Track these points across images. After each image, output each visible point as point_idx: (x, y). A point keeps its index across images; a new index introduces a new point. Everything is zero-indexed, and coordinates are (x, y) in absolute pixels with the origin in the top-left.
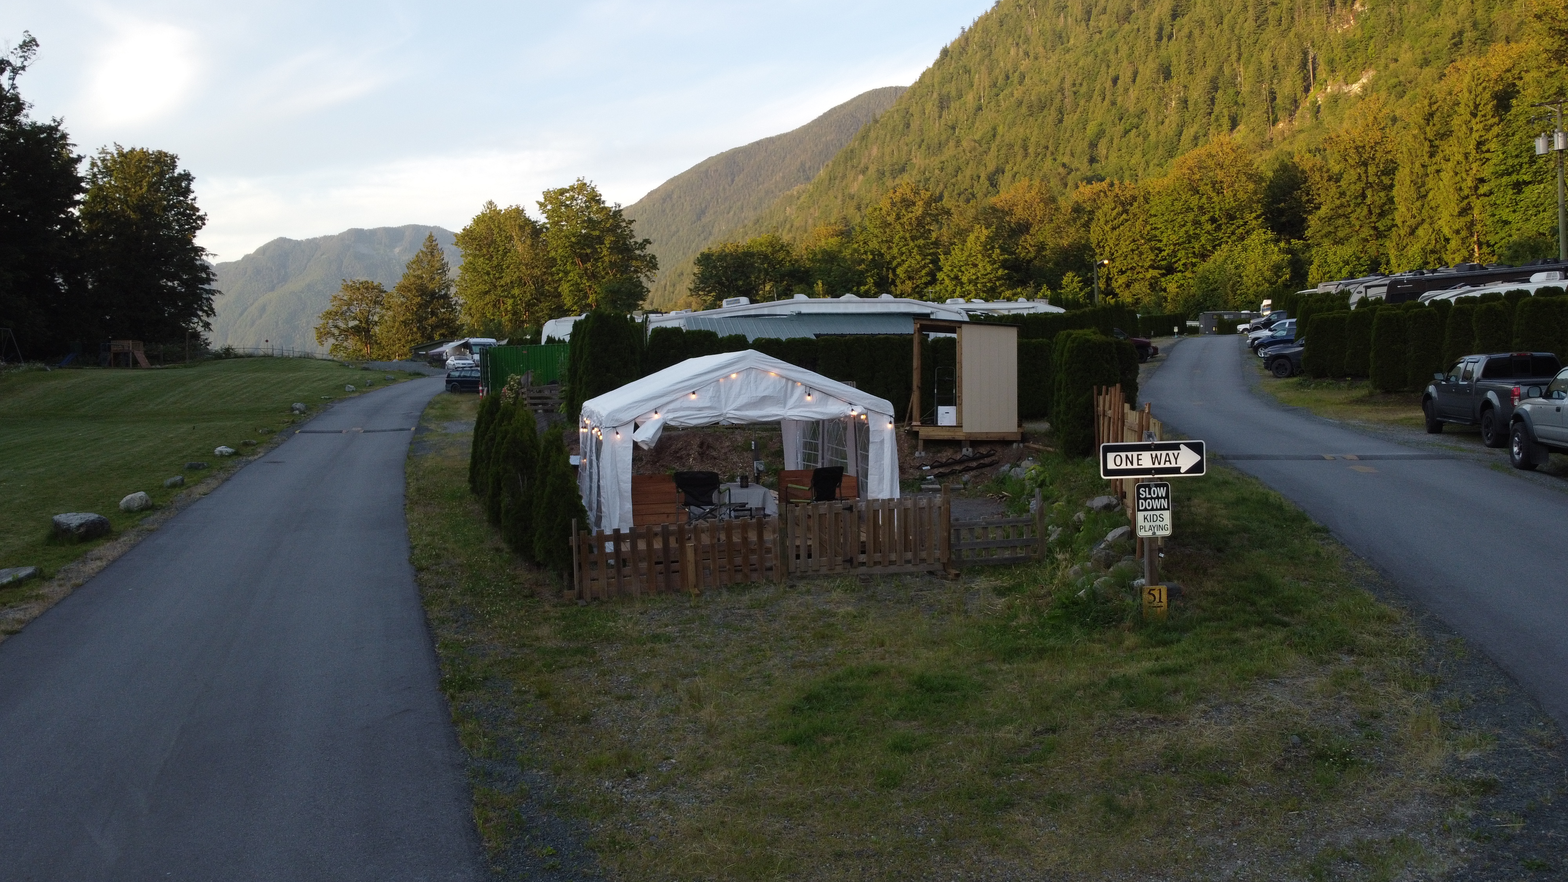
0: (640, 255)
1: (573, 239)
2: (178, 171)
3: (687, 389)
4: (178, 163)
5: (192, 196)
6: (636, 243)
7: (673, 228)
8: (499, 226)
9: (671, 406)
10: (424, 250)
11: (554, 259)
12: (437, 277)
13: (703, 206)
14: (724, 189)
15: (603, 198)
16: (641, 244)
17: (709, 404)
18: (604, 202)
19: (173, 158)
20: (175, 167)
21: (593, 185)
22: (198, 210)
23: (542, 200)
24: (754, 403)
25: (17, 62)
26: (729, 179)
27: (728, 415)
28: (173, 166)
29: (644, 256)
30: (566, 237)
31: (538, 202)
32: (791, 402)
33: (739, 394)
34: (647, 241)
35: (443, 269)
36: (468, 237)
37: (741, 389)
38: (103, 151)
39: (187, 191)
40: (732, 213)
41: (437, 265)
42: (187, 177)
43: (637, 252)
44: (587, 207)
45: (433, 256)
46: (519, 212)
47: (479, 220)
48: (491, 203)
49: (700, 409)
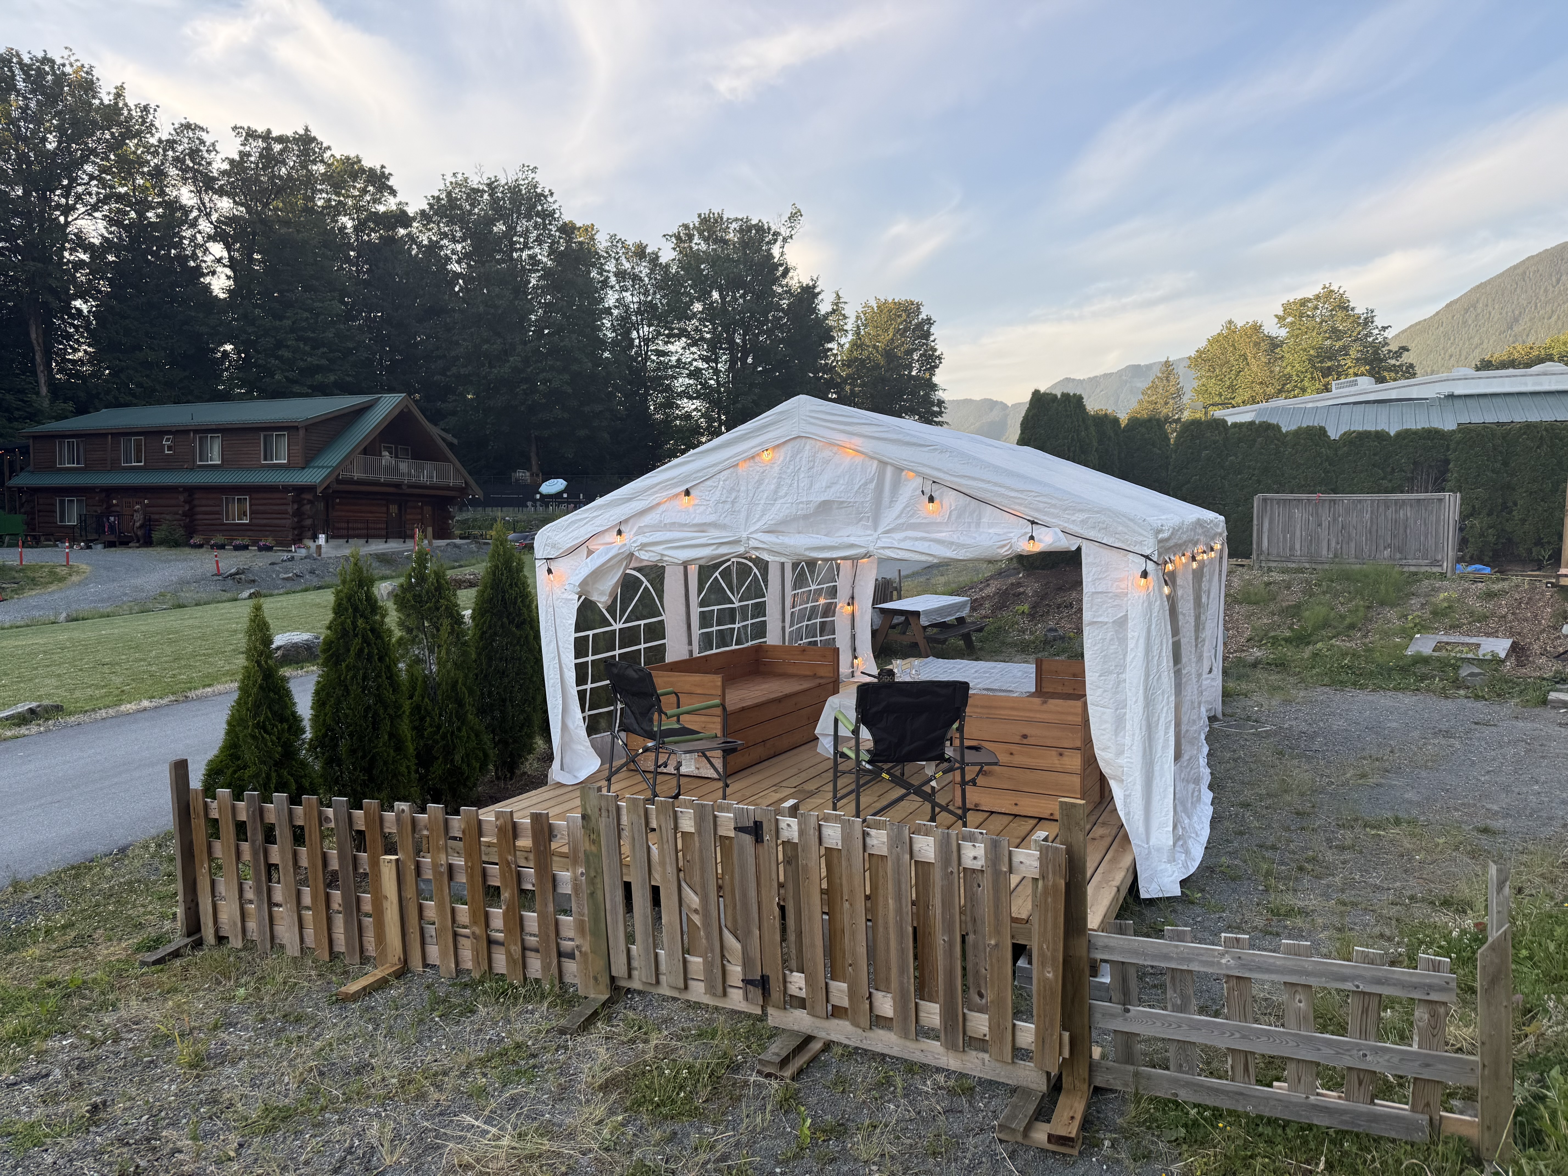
0: (1394, 365)
1: (1312, 352)
2: (923, 316)
3: (675, 485)
4: (922, 309)
5: (932, 338)
6: (1390, 351)
7: (1476, 340)
8: (1233, 345)
9: (647, 520)
10: (1160, 375)
11: (1291, 376)
12: (1171, 402)
13: (1517, 313)
14: (1546, 291)
15: (1352, 305)
16: (1396, 352)
17: (712, 518)
18: (1353, 309)
19: (918, 306)
20: (919, 313)
21: (1341, 292)
22: (936, 350)
23: (1281, 313)
24: (806, 517)
25: (784, 232)
26: (1554, 279)
27: (753, 543)
28: (918, 311)
29: (1401, 366)
30: (1305, 350)
31: (1276, 316)
32: (889, 518)
33: (775, 497)
34: (1405, 349)
35: (1179, 394)
36: (1202, 360)
37: (779, 486)
38: (866, 306)
39: (927, 335)
40: (1555, 317)
41: (1173, 389)
42: (929, 321)
43: (1393, 362)
44: (1332, 316)
45: (1168, 380)
46: (1257, 328)
47: (1214, 341)
48: (1230, 322)
49: (702, 527)
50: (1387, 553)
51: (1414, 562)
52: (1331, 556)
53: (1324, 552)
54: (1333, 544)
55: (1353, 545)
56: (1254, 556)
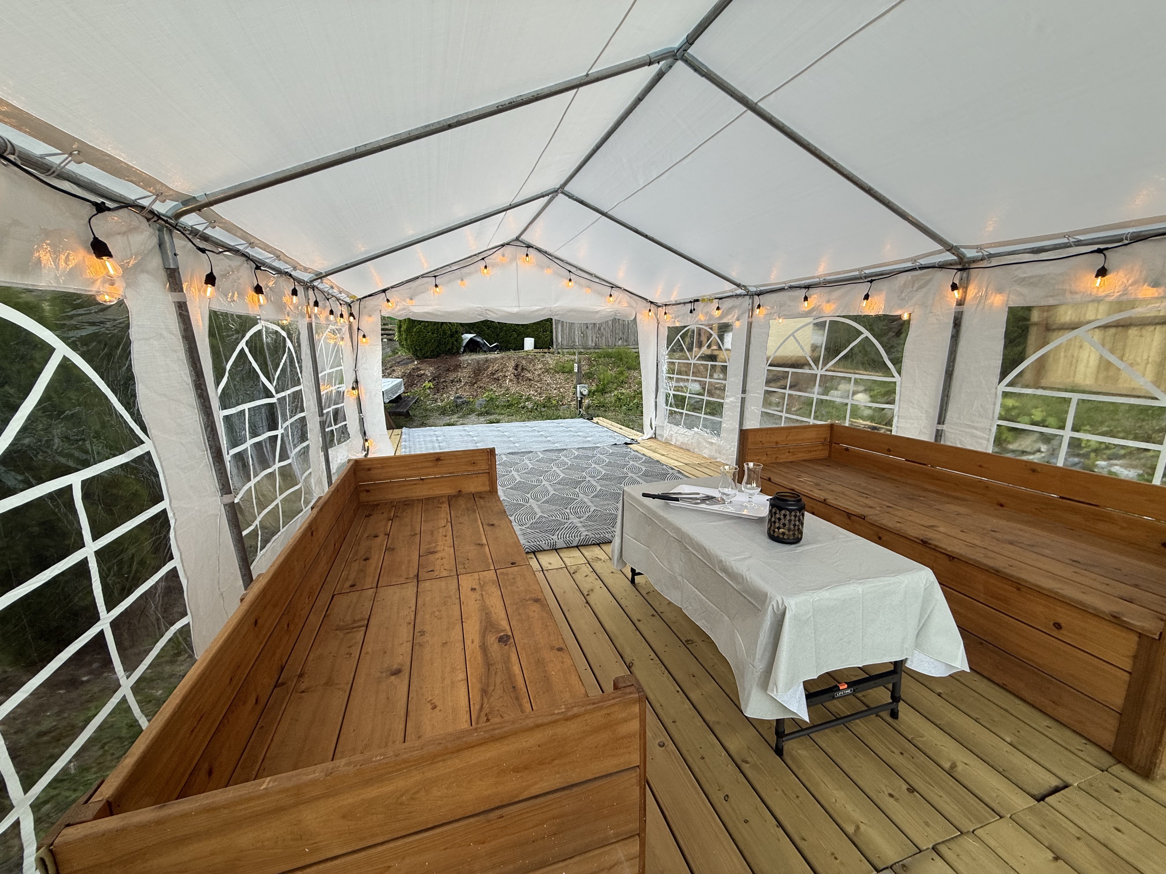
50: (620, 342)
51: (633, 347)
52: (594, 345)
53: (590, 343)
54: (594, 339)
55: (604, 338)
56: (555, 346)
